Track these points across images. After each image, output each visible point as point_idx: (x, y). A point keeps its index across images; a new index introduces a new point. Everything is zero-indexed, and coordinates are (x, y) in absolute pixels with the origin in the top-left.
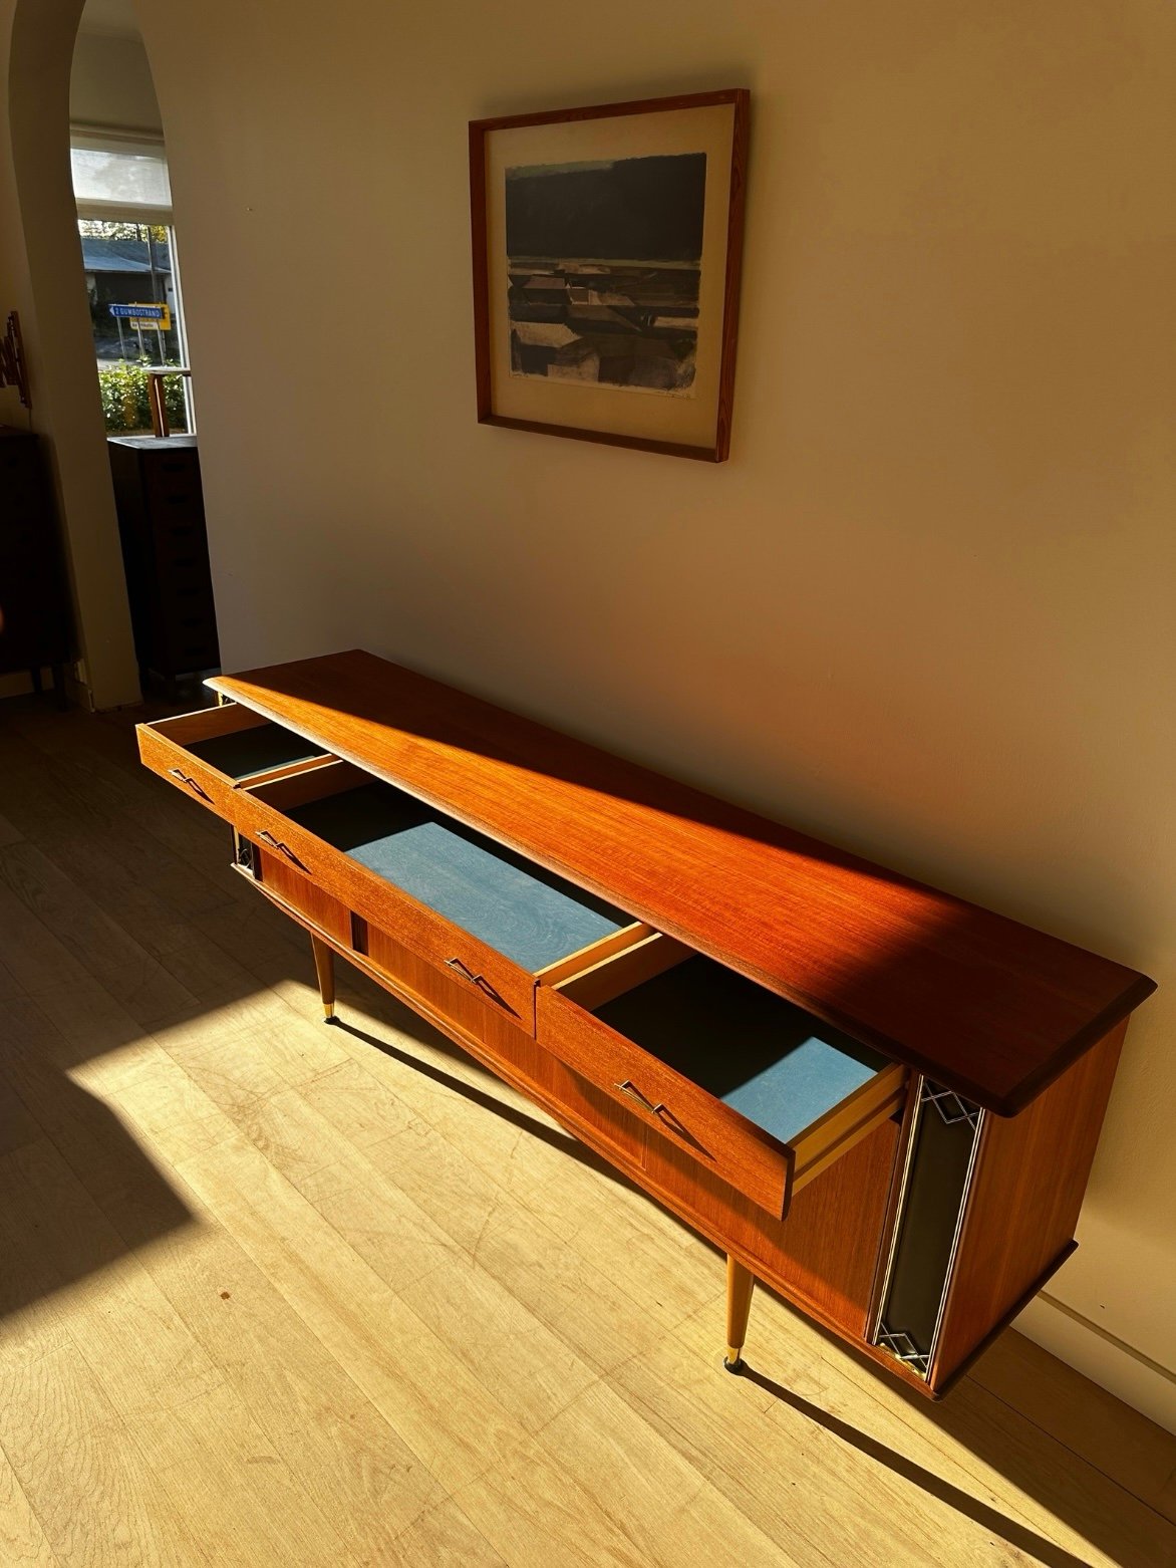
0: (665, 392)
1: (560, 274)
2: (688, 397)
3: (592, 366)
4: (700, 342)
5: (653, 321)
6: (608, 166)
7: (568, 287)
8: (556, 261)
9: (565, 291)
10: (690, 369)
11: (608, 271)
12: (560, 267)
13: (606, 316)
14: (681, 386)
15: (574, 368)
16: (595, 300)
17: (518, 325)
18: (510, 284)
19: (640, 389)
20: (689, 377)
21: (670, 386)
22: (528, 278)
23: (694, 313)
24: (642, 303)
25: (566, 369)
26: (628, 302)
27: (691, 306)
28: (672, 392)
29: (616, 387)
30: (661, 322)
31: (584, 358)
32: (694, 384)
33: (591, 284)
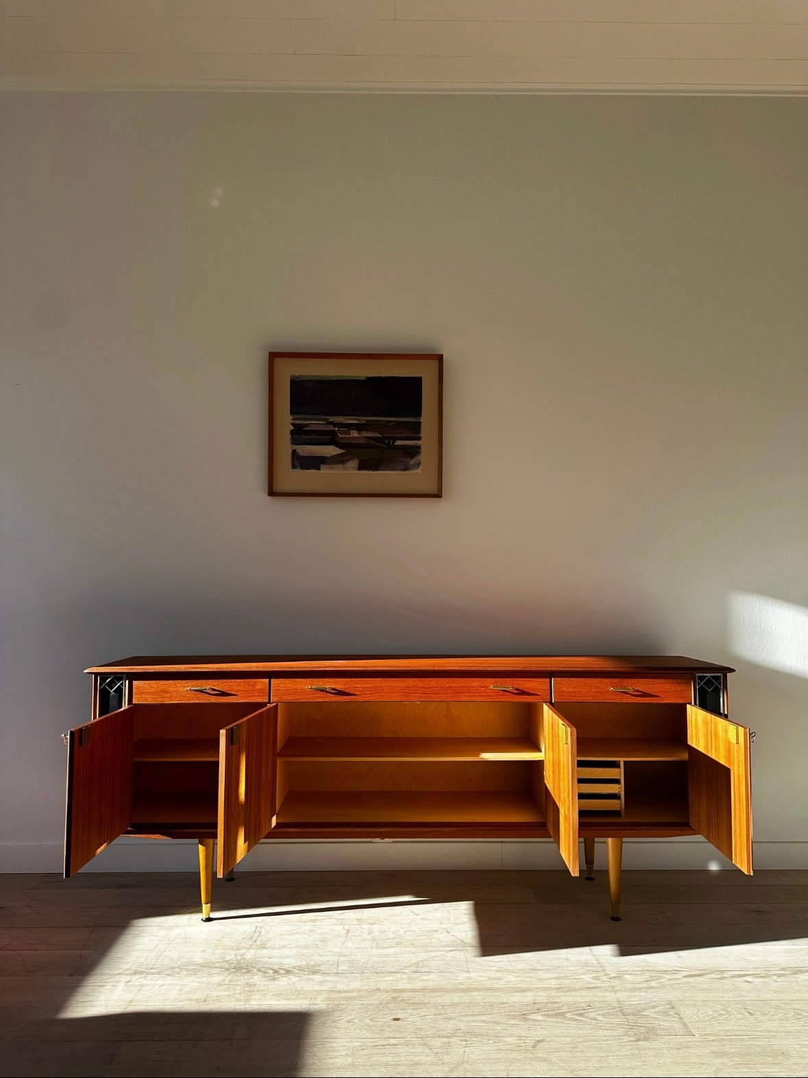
0: (403, 472)
1: (332, 423)
2: (417, 474)
3: (354, 463)
4: (423, 450)
5: (394, 442)
6: (364, 378)
7: (336, 428)
8: (328, 417)
9: (335, 431)
10: (417, 462)
11: (364, 422)
12: (331, 420)
13: (362, 442)
14: (412, 469)
15: (341, 465)
16: (355, 434)
17: (295, 447)
18: (292, 428)
19: (386, 472)
20: (418, 465)
21: (406, 469)
22: (307, 425)
23: (419, 438)
24: (387, 435)
25: (334, 466)
26: (377, 435)
27: (417, 435)
28: (407, 472)
29: (371, 472)
30: (398, 443)
31: (348, 461)
32: (420, 468)
33: (353, 428)
